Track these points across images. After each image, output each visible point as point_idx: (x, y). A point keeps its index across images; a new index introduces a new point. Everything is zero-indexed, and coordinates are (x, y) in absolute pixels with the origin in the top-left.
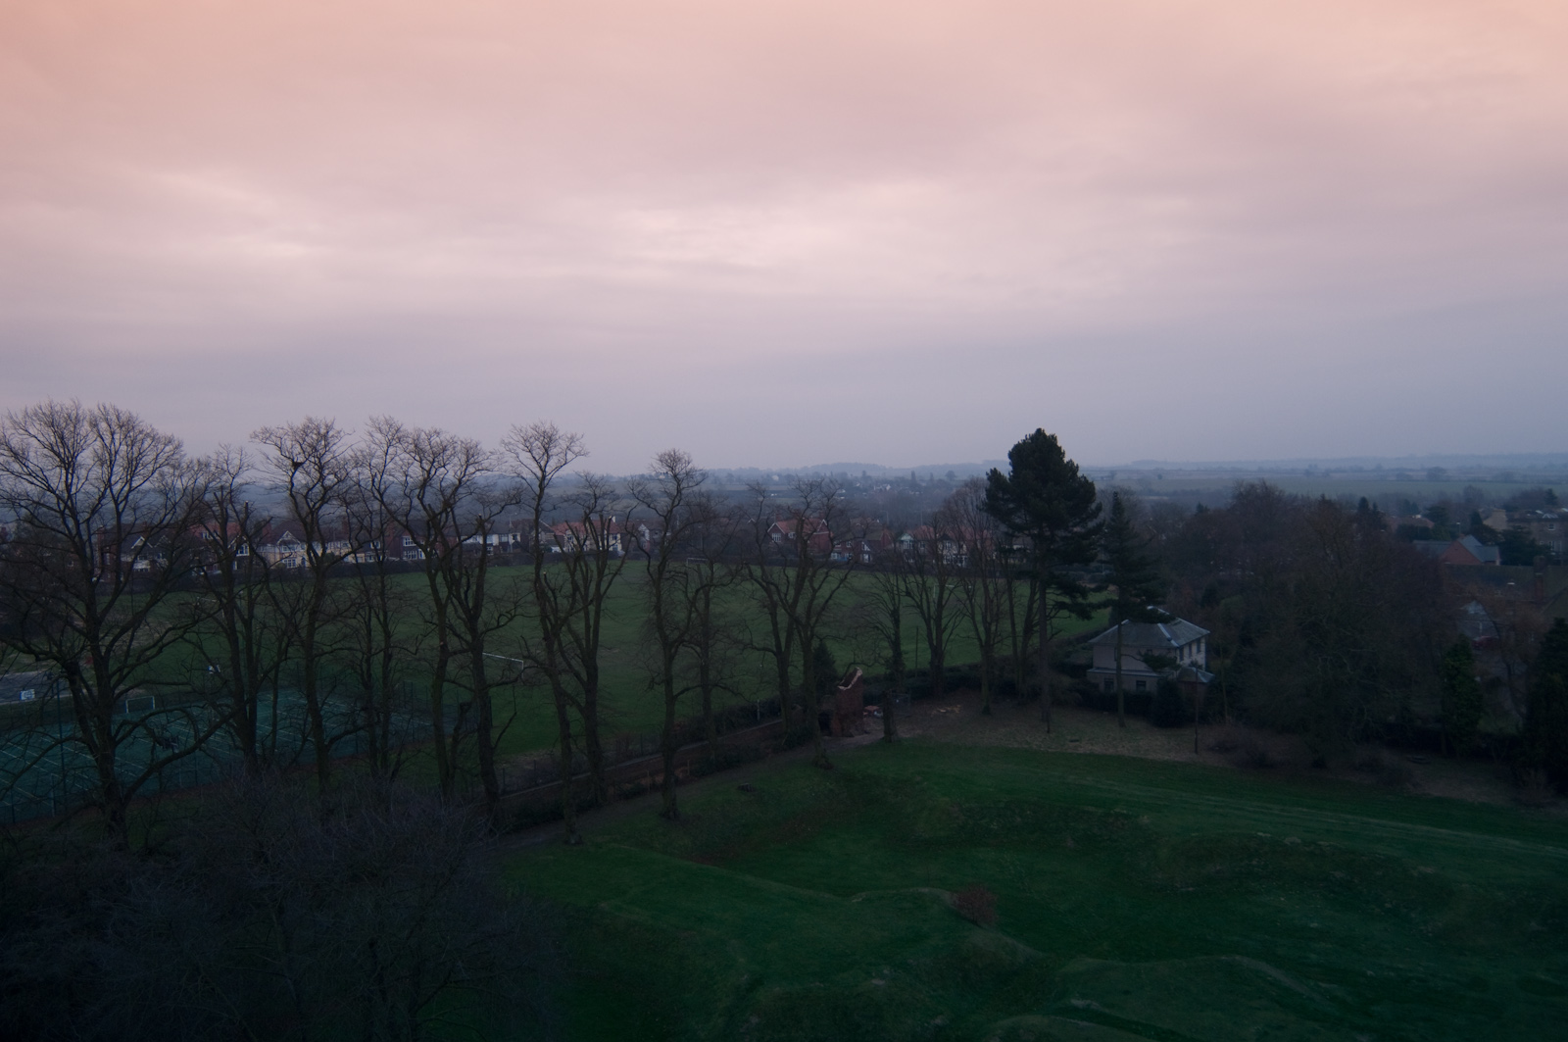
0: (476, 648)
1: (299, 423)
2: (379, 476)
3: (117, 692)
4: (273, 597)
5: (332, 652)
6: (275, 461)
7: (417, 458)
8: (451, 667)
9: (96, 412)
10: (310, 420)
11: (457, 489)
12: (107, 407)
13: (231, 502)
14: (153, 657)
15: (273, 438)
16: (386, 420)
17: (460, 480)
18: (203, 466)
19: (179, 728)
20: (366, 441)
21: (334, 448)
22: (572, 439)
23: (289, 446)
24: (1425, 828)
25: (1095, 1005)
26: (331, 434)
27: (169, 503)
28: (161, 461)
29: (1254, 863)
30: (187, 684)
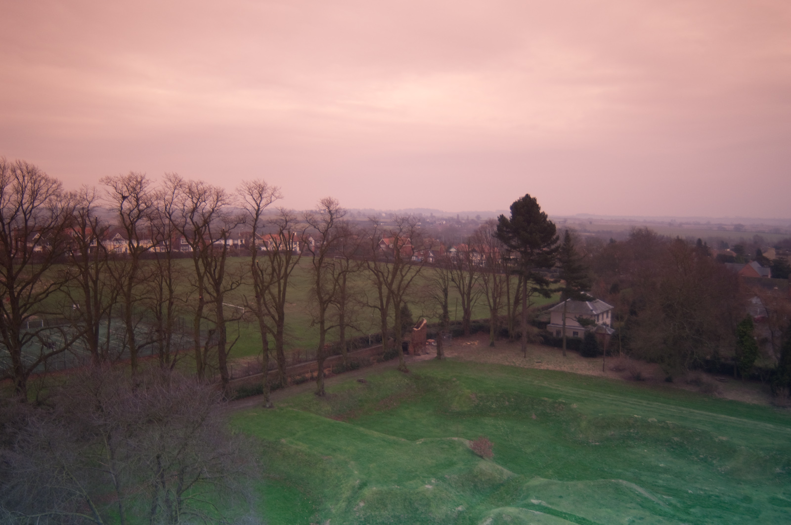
0: (219, 300)
1: (126, 174)
2: (169, 205)
3: (23, 317)
4: (110, 269)
5: (141, 299)
6: (113, 195)
7: (190, 196)
8: (205, 310)
9: (15, 164)
10: (132, 173)
11: (211, 214)
12: (21, 161)
13: (88, 216)
14: (43, 299)
15: (112, 182)
16: (174, 176)
17: (213, 209)
18: (73, 196)
19: (56, 338)
20: (162, 186)
21: (145, 189)
22: (275, 189)
23: (121, 187)
24: (723, 416)
25: (544, 503)
26: (143, 181)
27: (54, 215)
28: (50, 192)
29: (632, 431)
30: (62, 314)
